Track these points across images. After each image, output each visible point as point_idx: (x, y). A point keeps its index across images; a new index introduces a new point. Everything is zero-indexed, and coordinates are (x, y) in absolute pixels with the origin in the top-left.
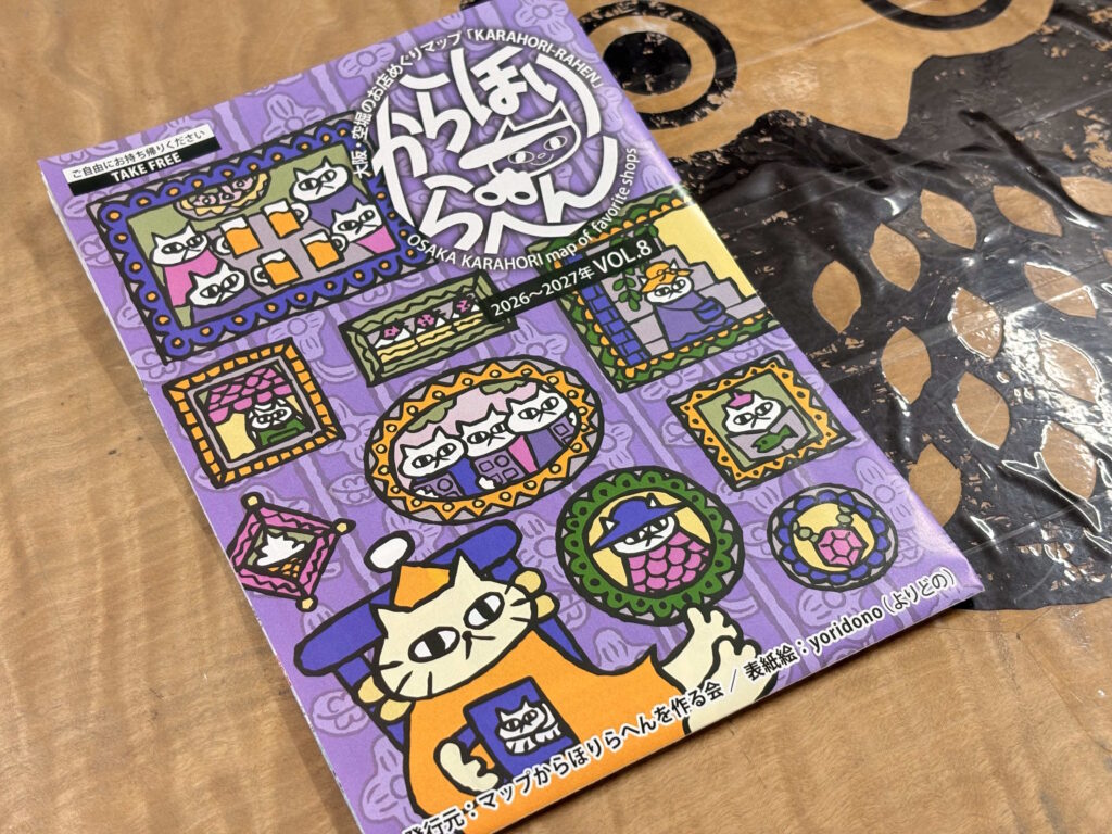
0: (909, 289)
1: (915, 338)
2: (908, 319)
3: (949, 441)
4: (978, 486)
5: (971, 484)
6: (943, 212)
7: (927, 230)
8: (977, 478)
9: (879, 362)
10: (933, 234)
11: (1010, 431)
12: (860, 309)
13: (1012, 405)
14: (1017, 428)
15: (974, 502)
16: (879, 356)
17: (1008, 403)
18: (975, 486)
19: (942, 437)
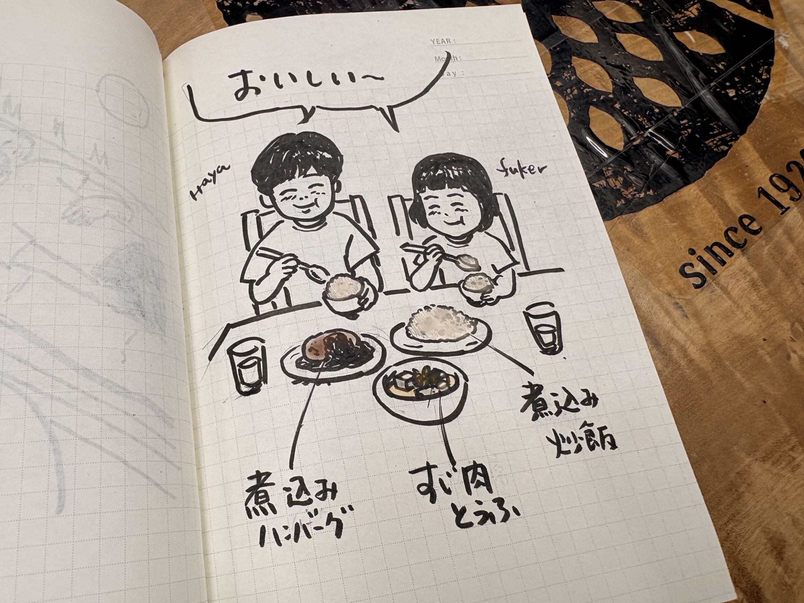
13: (567, 99)
14: (574, 112)
17: (565, 99)
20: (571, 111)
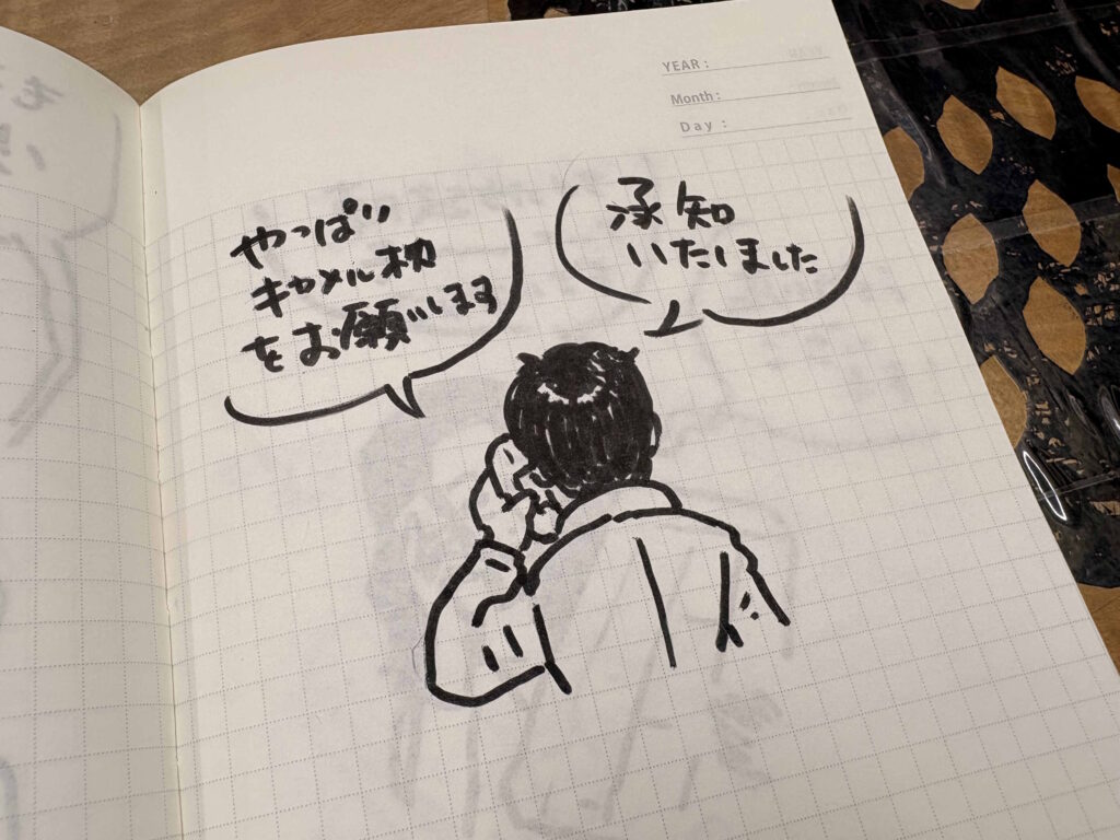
0: (978, 172)
1: (983, 228)
2: (975, 205)
3: (1015, 356)
4: (1046, 416)
5: (1038, 413)
6: (1018, 94)
7: (1003, 111)
8: (1045, 406)
9: (940, 249)
10: (1008, 118)
11: (1086, 354)
12: (922, 185)
13: (1090, 323)
14: (1094, 352)
15: (1041, 435)
16: (942, 241)
17: (1086, 321)
18: (1042, 416)
19: (1006, 350)
20: (1091, 348)
